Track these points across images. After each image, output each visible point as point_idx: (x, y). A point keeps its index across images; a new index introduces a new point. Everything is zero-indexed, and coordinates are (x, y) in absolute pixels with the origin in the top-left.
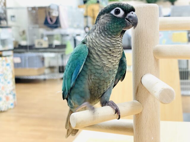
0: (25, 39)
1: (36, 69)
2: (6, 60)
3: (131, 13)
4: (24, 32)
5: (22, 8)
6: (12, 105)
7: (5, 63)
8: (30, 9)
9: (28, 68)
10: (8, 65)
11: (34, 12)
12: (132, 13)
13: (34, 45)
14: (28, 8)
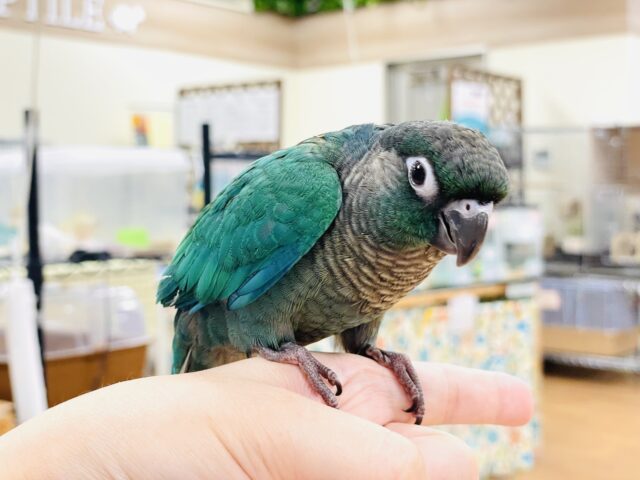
0: (579, 232)
1: (610, 333)
2: (517, 313)
3: (465, 203)
4: (575, 209)
5: (576, 130)
6: (526, 458)
7: (512, 322)
8: (601, 135)
9: (581, 329)
10: (521, 326)
11: (614, 143)
12: (468, 207)
13: (607, 253)
14: (595, 130)
